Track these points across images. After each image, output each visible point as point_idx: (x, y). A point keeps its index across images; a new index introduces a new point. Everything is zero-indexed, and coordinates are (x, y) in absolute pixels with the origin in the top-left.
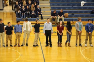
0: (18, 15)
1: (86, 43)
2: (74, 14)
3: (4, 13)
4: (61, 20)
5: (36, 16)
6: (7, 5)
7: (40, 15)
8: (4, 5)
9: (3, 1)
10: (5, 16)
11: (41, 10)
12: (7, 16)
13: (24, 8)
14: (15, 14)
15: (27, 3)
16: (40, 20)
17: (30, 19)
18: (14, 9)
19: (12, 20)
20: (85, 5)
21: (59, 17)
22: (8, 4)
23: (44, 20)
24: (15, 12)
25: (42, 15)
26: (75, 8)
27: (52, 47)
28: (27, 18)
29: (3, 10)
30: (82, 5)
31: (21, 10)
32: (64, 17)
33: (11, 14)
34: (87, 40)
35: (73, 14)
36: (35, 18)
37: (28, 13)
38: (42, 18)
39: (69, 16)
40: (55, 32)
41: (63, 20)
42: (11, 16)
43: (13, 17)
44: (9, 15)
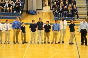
0: (56, 15)
3: (43, 12)
5: (72, 16)
6: (45, 5)
7: (77, 15)
8: (44, 5)
9: (42, 1)
10: (44, 15)
11: (77, 10)
12: (45, 16)
13: (61, 8)
14: (52, 14)
15: (64, 3)
16: (76, 19)
17: (67, 18)
18: (52, 9)
19: (50, 19)
22: (47, 4)
23: (80, 19)
24: (53, 12)
25: (78, 15)
27: (87, 45)
28: (64, 17)
29: (42, 10)
31: (59, 10)
33: (49, 13)
36: (71, 17)
37: (65, 13)
38: (78, 18)
42: (49, 15)
43: (50, 16)
44: (47, 15)
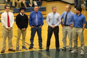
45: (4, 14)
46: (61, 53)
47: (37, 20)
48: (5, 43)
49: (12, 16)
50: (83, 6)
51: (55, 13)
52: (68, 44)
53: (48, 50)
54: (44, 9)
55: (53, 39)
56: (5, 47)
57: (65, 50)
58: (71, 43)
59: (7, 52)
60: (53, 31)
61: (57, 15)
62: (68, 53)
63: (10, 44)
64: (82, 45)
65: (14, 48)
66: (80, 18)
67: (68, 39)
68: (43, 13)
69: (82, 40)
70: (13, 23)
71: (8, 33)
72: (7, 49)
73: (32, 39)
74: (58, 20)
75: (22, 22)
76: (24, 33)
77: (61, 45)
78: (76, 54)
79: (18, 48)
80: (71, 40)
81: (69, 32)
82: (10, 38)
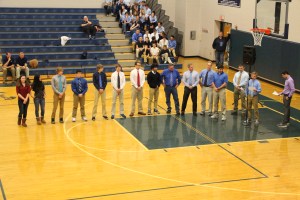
1: (74, 115)
2: (50, 61)
4: (23, 73)
20: (68, 42)
21: (19, 68)
26: (49, 50)
30: (63, 43)
32: (29, 66)
34: (75, 109)
35: (47, 61)
39: (40, 65)
40: (13, 98)
41: (28, 73)
45: (134, 72)
46: (199, 118)
47: (171, 80)
48: (134, 105)
49: (143, 74)
50: (226, 63)
51: (191, 71)
52: (207, 107)
53: (183, 114)
54: (180, 67)
55: (190, 102)
56: (134, 110)
57: (203, 114)
58: (211, 107)
59: (136, 115)
60: (191, 92)
61: (195, 73)
62: (207, 119)
63: (140, 106)
64: (224, 109)
65: (145, 111)
66: (222, 77)
67: (207, 103)
68: (179, 70)
69: (225, 102)
70: (143, 82)
71: (138, 94)
72: (136, 112)
73: (168, 102)
74: (196, 78)
75: (154, 81)
76: (156, 95)
77: (200, 109)
78: (217, 119)
79: (149, 112)
80: (211, 103)
81: (210, 94)
82: (140, 99)
